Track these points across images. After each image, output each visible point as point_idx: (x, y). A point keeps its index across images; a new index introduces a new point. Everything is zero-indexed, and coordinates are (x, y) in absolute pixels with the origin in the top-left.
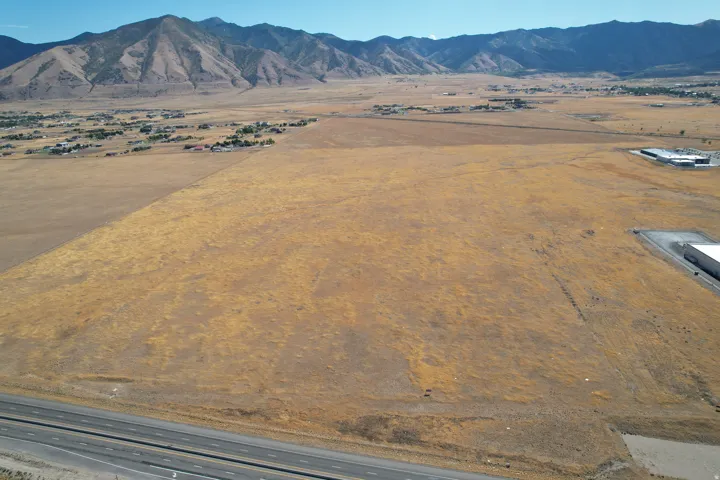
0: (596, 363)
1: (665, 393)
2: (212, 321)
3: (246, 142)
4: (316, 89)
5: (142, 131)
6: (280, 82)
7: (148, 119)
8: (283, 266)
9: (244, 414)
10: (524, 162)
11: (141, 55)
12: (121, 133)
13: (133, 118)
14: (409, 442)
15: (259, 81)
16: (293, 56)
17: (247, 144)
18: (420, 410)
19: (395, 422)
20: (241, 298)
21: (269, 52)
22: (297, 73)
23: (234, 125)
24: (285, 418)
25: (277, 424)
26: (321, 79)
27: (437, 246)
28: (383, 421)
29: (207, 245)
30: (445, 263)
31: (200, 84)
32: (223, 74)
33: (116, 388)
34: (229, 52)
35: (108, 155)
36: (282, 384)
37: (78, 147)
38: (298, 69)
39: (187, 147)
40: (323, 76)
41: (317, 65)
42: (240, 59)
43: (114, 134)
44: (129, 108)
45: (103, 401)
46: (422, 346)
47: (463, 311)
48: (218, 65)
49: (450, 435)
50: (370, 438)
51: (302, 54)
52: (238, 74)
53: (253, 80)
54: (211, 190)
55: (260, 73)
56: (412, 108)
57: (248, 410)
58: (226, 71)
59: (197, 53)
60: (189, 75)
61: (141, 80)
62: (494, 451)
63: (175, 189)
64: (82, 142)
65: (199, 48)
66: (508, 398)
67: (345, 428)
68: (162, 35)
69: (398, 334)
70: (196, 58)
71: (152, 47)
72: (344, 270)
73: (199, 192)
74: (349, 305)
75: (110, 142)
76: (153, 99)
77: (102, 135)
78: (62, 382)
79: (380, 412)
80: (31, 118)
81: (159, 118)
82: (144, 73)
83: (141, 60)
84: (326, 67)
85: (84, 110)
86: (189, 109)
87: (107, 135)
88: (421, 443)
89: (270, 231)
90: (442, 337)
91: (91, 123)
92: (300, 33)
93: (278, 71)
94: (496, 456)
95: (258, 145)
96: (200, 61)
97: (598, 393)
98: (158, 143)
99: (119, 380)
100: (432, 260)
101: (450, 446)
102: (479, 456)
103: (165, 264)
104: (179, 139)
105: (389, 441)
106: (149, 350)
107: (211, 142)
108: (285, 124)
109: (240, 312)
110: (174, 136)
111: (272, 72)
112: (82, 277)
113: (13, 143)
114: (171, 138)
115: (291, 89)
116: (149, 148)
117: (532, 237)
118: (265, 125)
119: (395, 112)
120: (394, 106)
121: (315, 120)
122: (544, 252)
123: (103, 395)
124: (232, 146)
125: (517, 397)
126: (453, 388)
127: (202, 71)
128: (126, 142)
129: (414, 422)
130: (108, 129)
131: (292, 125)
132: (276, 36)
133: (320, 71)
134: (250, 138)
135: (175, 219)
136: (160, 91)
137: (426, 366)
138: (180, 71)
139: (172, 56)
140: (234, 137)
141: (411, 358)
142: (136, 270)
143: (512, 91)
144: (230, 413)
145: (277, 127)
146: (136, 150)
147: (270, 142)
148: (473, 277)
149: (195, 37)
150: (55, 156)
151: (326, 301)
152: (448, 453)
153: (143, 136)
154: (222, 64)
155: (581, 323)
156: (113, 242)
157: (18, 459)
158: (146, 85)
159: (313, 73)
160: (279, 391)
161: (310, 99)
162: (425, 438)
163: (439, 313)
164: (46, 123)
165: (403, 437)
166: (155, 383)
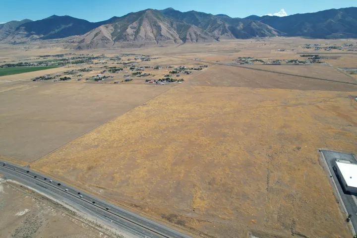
0: (259, 209)
1: (278, 225)
2: (135, 170)
3: (172, 79)
4: (214, 45)
5: (131, 69)
6: (197, 41)
7: (134, 61)
8: (166, 150)
9: (136, 206)
10: (293, 102)
11: (135, 28)
12: (122, 69)
13: (128, 60)
14: (181, 224)
15: (187, 40)
16: (204, 27)
17: (172, 81)
18: (189, 215)
19: (180, 217)
20: (147, 162)
21: (193, 26)
22: (206, 37)
23: (170, 67)
24: (147, 210)
25: (144, 211)
26: (217, 39)
27: (228, 148)
28: (176, 216)
29: (141, 136)
30: (227, 156)
31: (159, 42)
32: (171, 37)
33: (101, 191)
34: (175, 26)
35: (115, 83)
36: (150, 198)
37: (104, 77)
38: (206, 34)
39: (147, 81)
40: (218, 38)
41: (216, 32)
42: (179, 29)
43: (119, 70)
44: (128, 53)
45: (97, 194)
46: (201, 192)
47: (223, 179)
48: (168, 32)
49: (195, 225)
50: (170, 221)
51: (210, 26)
52: (177, 37)
53: (184, 40)
54: (150, 108)
55: (188, 37)
56: (257, 60)
57: (137, 205)
58: (172, 35)
59: (160, 26)
60: (155, 37)
61: (134, 40)
62: (206, 233)
63: (136, 106)
64: (107, 74)
65: (161, 24)
66: (220, 216)
67: (164, 217)
68: (145, 19)
69: (195, 186)
70: (159, 29)
71: (140, 24)
72: (187, 155)
73: (145, 108)
74: (183, 171)
75: (118, 75)
76: (139, 49)
77: (114, 70)
78: (87, 186)
79: (176, 213)
80: (90, 58)
81: (139, 60)
82: (136, 37)
83: (135, 30)
84: (220, 33)
85: (110, 54)
86: (153, 55)
87: (116, 70)
88: (184, 226)
89: (166, 132)
90: (210, 189)
91: (112, 61)
92: (210, 15)
93: (197, 35)
94: (205, 234)
95: (176, 82)
96: (161, 30)
97: (253, 220)
98: (136, 77)
99: (102, 188)
100: (223, 154)
101: (193, 228)
102: (200, 234)
103: (125, 144)
104: (145, 75)
105: (175, 223)
106: (113, 179)
107: (157, 78)
108: (192, 69)
109: (145, 168)
110: (143, 74)
111: (194, 36)
112: (97, 146)
113: (82, 73)
114: (141, 74)
115: (202, 45)
116: (131, 80)
117: (270, 148)
118: (183, 68)
119: (247, 63)
120: (249, 58)
121: (207, 66)
122: (272, 156)
123: (97, 192)
124: (165, 81)
125: (223, 216)
126: (203, 209)
127: (161, 35)
128: (123, 75)
129: (185, 219)
130: (118, 66)
131: (195, 69)
132: (198, 17)
133: (217, 36)
134: (174, 77)
135: (134, 122)
136: (142, 45)
137: (198, 199)
138: (151, 35)
139: (148, 28)
140: (168, 76)
141: (195, 196)
142: (115, 145)
143: (318, 48)
144: (131, 205)
145: (188, 71)
146: (126, 81)
147: (182, 80)
148: (235, 165)
149: (160, 19)
150: (96, 82)
151: (176, 168)
152: (191, 230)
153: (131, 72)
154: (171, 32)
155: (266, 192)
156: (110, 131)
157: (74, 208)
158: (136, 42)
159: (213, 36)
160: (148, 200)
161: (210, 51)
162: (186, 224)
163: (214, 179)
164: (95, 61)
165: (180, 223)
166: (112, 191)
